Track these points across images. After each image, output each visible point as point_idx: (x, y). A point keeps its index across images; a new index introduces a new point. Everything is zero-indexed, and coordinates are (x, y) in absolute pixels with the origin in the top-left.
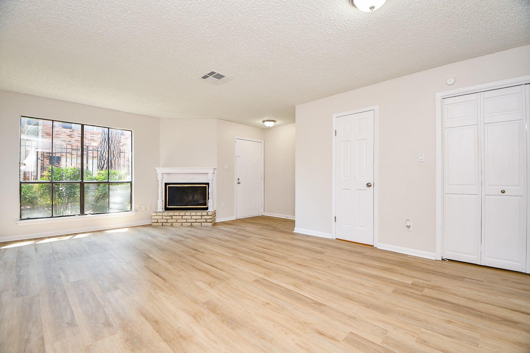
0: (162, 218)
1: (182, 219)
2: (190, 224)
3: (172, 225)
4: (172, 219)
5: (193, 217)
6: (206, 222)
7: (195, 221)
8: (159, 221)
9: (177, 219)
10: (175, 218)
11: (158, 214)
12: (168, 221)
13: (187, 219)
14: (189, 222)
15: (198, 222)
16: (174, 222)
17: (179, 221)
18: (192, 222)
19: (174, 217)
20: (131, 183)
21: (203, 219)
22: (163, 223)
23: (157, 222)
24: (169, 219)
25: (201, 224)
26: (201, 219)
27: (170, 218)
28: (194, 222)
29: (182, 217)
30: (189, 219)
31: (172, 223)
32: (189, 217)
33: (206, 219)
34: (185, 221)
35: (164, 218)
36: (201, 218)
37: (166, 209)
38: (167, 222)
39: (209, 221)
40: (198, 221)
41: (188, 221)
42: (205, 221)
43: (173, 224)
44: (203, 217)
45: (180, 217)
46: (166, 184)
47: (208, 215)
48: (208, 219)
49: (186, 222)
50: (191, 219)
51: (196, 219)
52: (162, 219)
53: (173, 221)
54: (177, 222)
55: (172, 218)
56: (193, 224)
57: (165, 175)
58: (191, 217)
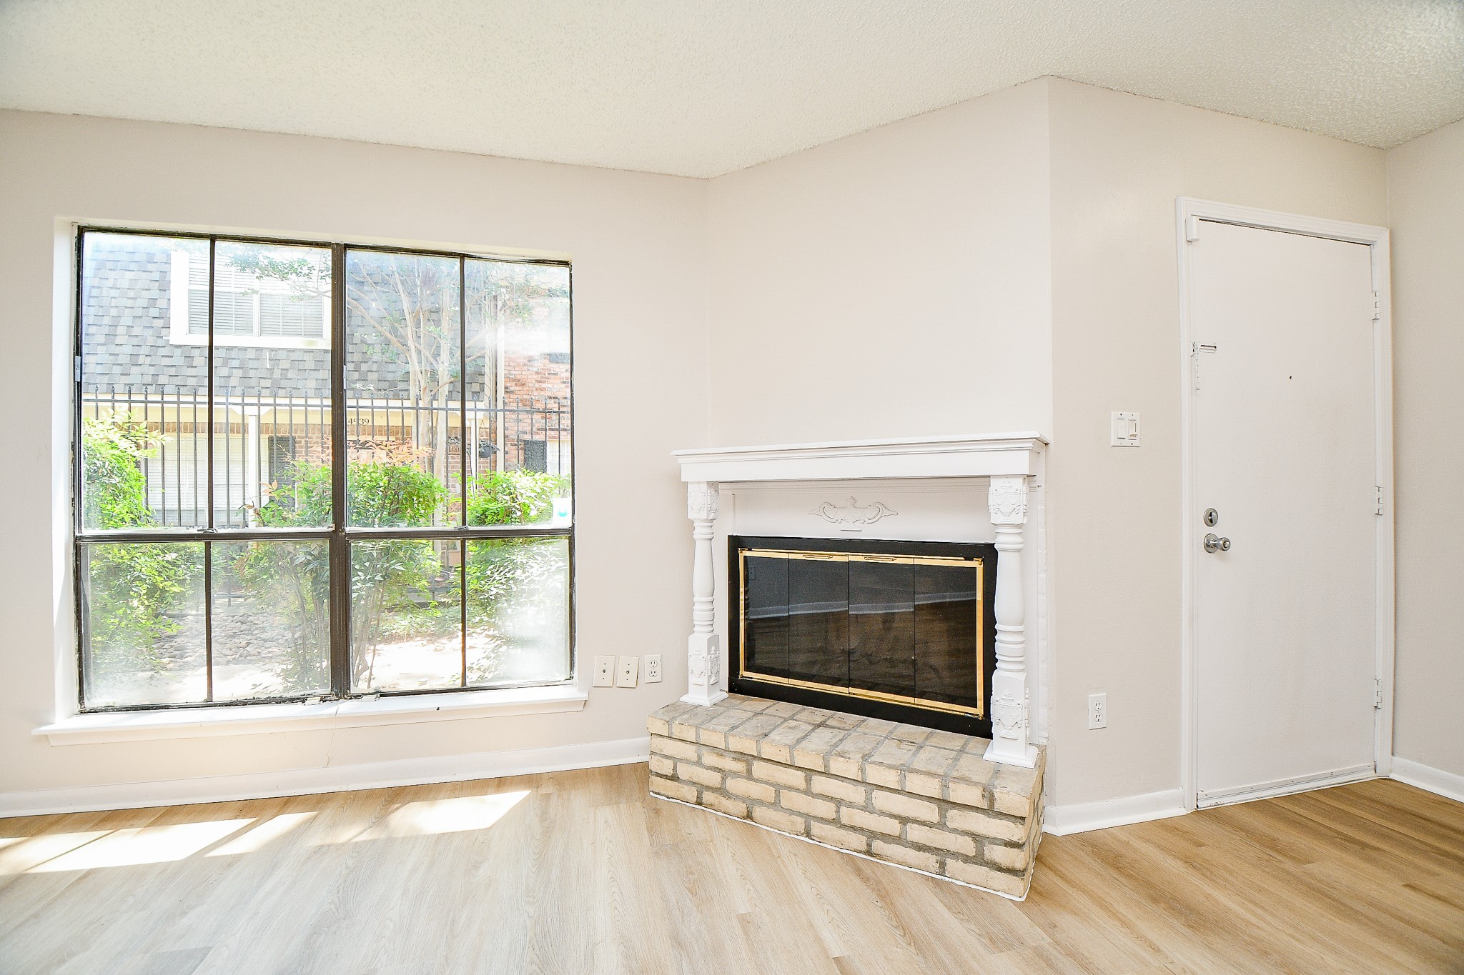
0: (699, 757)
1: (808, 792)
2: (859, 841)
3: (749, 816)
4: (749, 775)
5: (882, 800)
6: (979, 859)
7: (893, 827)
8: (683, 771)
9: (778, 788)
10: (765, 778)
12: (731, 784)
13: (839, 802)
14: (854, 828)
15: (920, 848)
16: (761, 803)
17: (789, 799)
18: (872, 835)
19: (759, 769)
20: (570, 533)
21: (955, 831)
22: (702, 788)
23: (674, 778)
24: (735, 774)
25: (942, 865)
26: (941, 826)
27: (739, 767)
28: (886, 837)
29: (808, 781)
30: (850, 805)
31: (751, 802)
32: (856, 794)
33: (978, 838)
34: (826, 810)
35: (709, 759)
37: (737, 686)
38: (721, 791)
39: (1000, 855)
40: (916, 834)
41: (847, 815)
42: (968, 847)
43: (758, 812)
44: (956, 818)
45: (797, 778)
46: (736, 543)
47: (991, 811)
48: (994, 841)
49: (836, 822)
50: (867, 808)
51: (904, 821)
52: (699, 763)
53: (755, 790)
54: (776, 805)
55: (749, 771)
56: (878, 846)
57: (730, 493)
58: (869, 798)
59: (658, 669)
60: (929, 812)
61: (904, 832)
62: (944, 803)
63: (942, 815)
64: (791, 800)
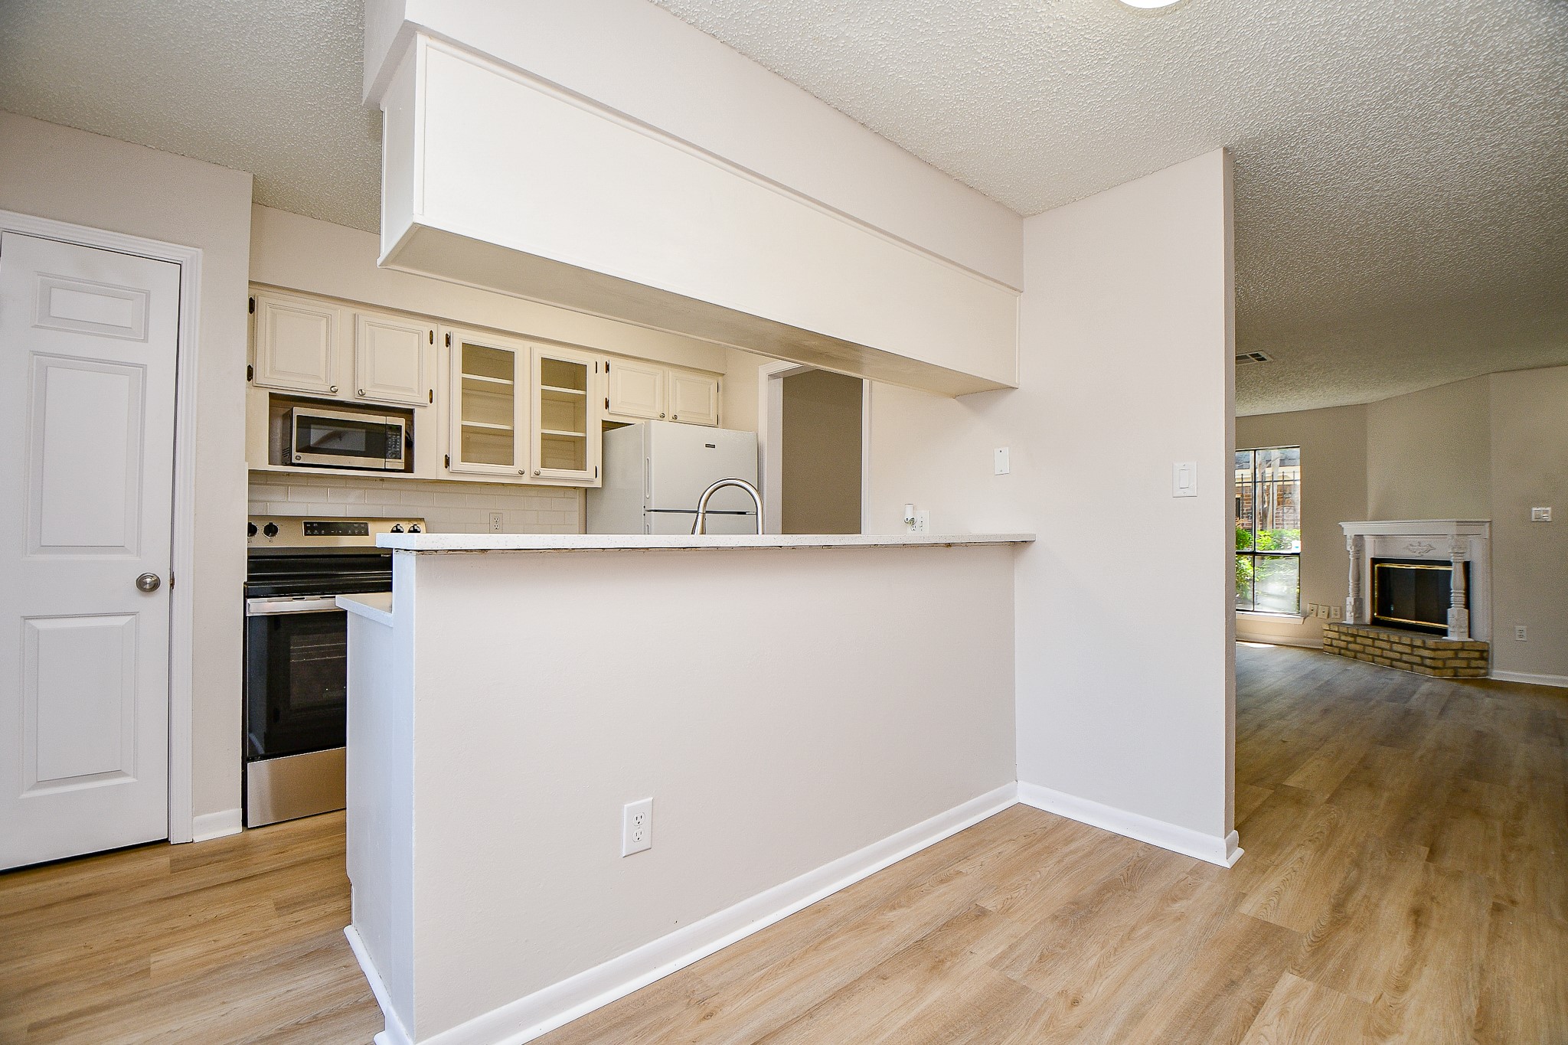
0: (1339, 637)
1: (1373, 646)
3: (1355, 657)
4: (1355, 642)
5: (1396, 647)
6: (1422, 664)
7: (1397, 656)
8: (1334, 643)
9: (1364, 646)
10: (1360, 643)
11: (1332, 628)
12: (1349, 646)
13: (1383, 649)
14: (1387, 658)
15: (1406, 662)
16: (1359, 652)
18: (1392, 659)
19: (1359, 640)
21: (1416, 655)
22: (1340, 648)
24: (1350, 642)
25: (1412, 667)
26: (1412, 654)
27: (1350, 639)
28: (1396, 660)
29: (1373, 642)
30: (1386, 650)
31: (1356, 652)
32: (1387, 645)
33: (1422, 657)
34: (1378, 652)
35: (1342, 637)
36: (1410, 652)
38: (1347, 649)
39: (1428, 662)
40: (1405, 658)
41: (1385, 653)
42: (1420, 660)
43: (1358, 655)
44: (1417, 651)
45: (1369, 642)
48: (1427, 658)
49: (1382, 656)
50: (1391, 650)
51: (1401, 653)
52: (1339, 640)
53: (1357, 647)
54: (1363, 652)
56: (1394, 663)
57: (1373, 540)
58: (1391, 647)
59: (1338, 613)
60: (1407, 650)
61: (1401, 657)
62: (1412, 646)
63: (1412, 650)
64: (1370, 650)
